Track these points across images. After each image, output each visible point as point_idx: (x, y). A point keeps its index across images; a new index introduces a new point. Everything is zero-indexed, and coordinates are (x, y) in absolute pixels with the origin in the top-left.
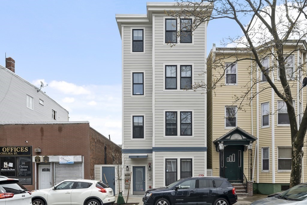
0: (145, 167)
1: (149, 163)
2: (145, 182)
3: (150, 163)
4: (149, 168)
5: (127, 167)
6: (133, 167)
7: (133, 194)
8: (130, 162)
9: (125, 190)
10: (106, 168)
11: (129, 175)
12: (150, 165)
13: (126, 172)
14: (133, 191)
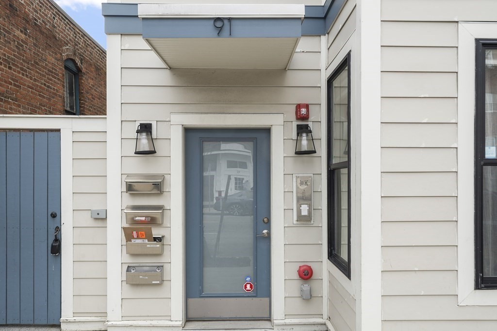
0: (267, 131)
1: (299, 107)
2: (268, 238)
3: (307, 106)
4: (298, 141)
5: (146, 128)
6: (188, 132)
7: (188, 320)
8: (168, 95)
9: (129, 292)
10: (13, 138)
11: (158, 187)
12: (306, 118)
13: (139, 168)
14: (189, 293)
